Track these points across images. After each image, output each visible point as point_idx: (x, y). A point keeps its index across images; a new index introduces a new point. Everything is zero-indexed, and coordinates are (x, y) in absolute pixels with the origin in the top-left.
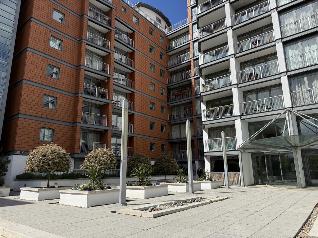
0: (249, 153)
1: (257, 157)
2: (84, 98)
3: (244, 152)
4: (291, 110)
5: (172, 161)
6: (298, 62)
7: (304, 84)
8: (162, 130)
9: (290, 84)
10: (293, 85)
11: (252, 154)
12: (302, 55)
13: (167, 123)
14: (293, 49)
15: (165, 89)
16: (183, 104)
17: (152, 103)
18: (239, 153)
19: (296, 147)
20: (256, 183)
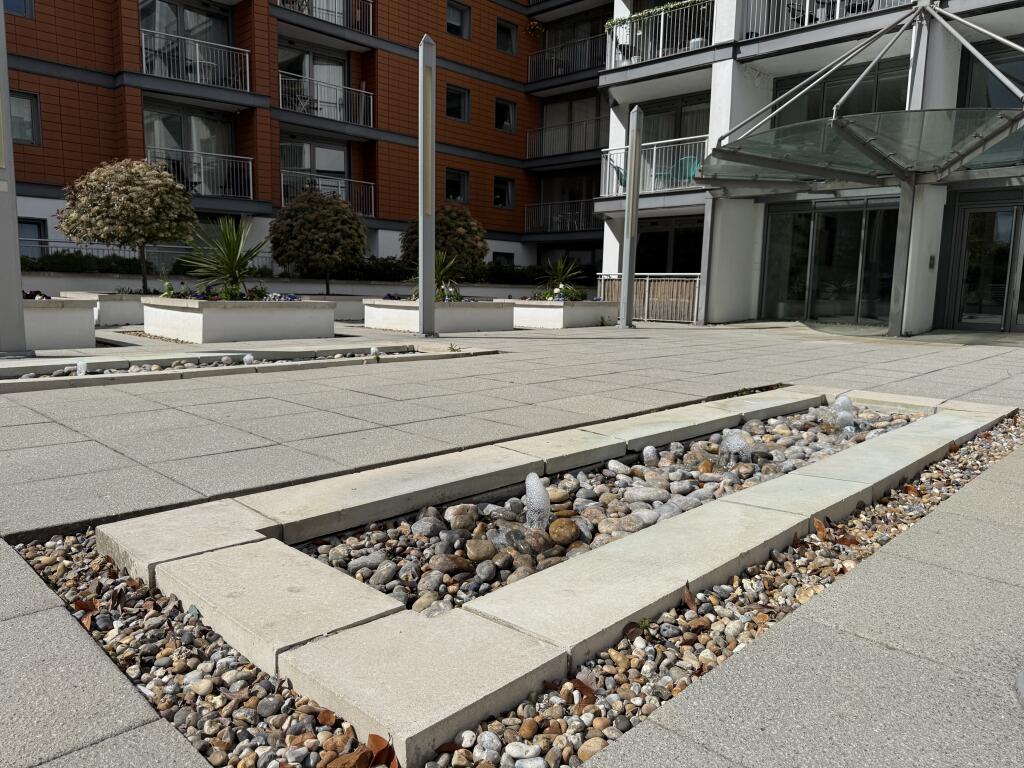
3: (727, 196)
4: (934, 8)
5: (461, 230)
8: (499, 124)
13: (522, 95)
17: (460, 7)
18: (706, 200)
19: (915, 177)
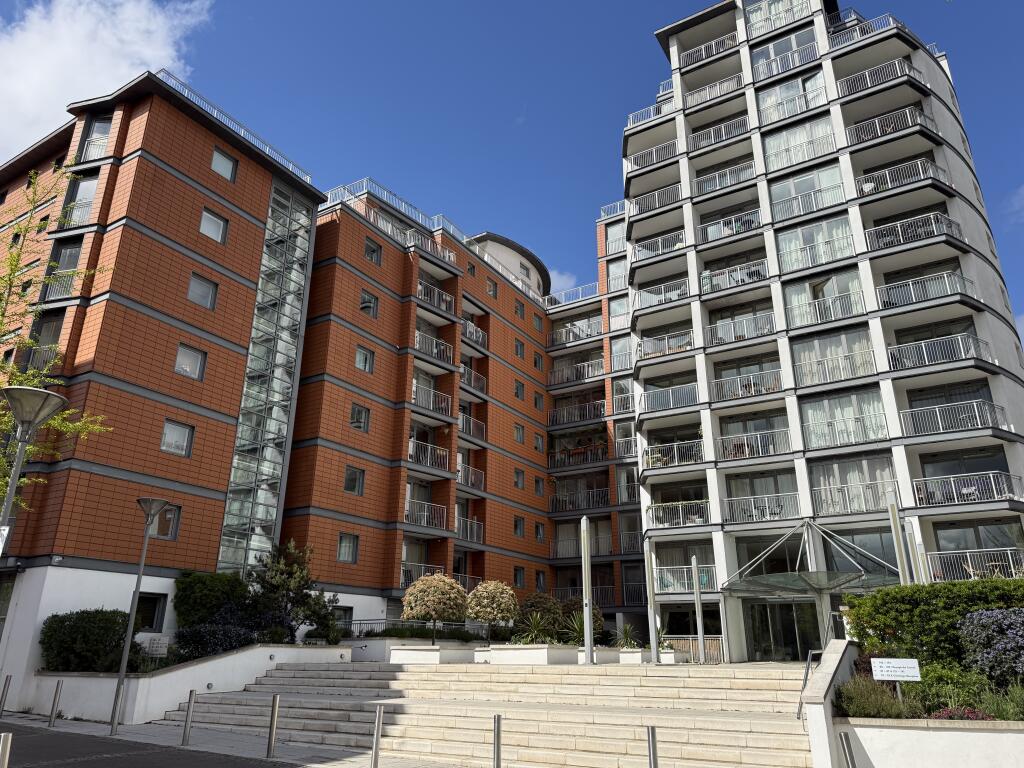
0: (738, 597)
1: (753, 607)
2: (409, 469)
3: (731, 596)
4: (812, 522)
6: (824, 435)
7: (834, 477)
8: (536, 537)
9: (810, 472)
10: (815, 475)
11: (745, 600)
12: (830, 424)
13: (546, 519)
14: (815, 410)
15: (542, 437)
16: (584, 474)
17: (519, 472)
18: (720, 597)
19: (819, 591)
20: (751, 659)
